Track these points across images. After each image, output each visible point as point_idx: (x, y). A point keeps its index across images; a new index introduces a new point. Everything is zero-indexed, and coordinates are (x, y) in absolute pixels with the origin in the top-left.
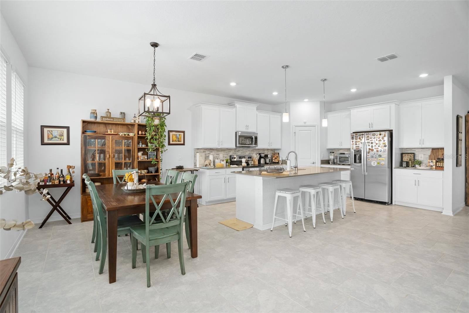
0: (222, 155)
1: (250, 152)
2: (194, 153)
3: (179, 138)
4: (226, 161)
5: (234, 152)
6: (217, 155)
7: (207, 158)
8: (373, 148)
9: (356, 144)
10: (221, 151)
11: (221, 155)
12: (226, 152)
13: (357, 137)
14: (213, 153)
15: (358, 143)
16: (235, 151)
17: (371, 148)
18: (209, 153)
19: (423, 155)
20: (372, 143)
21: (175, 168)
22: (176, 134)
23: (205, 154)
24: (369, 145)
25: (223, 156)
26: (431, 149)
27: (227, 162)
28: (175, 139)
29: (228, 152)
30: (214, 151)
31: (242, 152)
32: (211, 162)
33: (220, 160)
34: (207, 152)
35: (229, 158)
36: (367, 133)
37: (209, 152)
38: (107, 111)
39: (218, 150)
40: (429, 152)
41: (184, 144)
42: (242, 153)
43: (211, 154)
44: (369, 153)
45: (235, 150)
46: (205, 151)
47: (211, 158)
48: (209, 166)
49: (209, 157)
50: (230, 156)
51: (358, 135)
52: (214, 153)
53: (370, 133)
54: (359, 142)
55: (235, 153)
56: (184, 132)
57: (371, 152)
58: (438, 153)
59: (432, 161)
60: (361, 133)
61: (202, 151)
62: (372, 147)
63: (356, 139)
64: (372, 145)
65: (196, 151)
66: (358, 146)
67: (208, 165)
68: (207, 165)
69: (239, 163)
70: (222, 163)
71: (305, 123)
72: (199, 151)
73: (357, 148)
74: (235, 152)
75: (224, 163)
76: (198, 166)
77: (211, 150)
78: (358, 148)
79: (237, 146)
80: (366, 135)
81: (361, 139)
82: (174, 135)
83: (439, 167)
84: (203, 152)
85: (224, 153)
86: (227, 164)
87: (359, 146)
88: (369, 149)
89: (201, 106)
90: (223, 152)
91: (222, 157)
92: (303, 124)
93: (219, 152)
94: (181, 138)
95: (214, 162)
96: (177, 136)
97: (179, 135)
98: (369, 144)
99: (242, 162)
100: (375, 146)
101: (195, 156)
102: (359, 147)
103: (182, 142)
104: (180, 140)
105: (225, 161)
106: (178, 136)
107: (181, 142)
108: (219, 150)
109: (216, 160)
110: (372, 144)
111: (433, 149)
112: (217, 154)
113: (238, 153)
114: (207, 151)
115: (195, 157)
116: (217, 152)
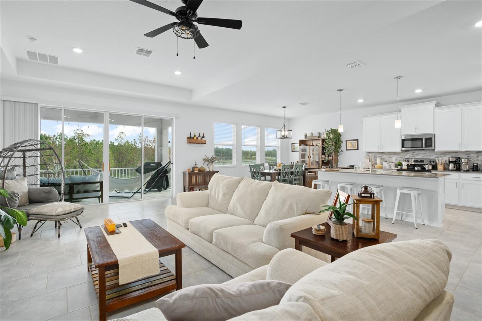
3: (354, 145)
5: (411, 155)
6: (389, 158)
10: (394, 154)
12: (400, 155)
14: (383, 156)
16: (413, 154)
28: (350, 145)
29: (403, 156)
30: (385, 154)
31: (423, 155)
37: (380, 155)
38: (311, 133)
41: (357, 149)
46: (376, 154)
47: (378, 160)
52: (386, 156)
55: (413, 157)
56: (358, 140)
72: (370, 154)
79: (401, 149)
82: (350, 143)
89: (363, 119)
90: (396, 155)
93: (392, 156)
94: (355, 144)
104: (355, 146)
106: (353, 143)
107: (355, 147)
108: (391, 153)
112: (389, 157)
113: (417, 157)
116: (389, 155)
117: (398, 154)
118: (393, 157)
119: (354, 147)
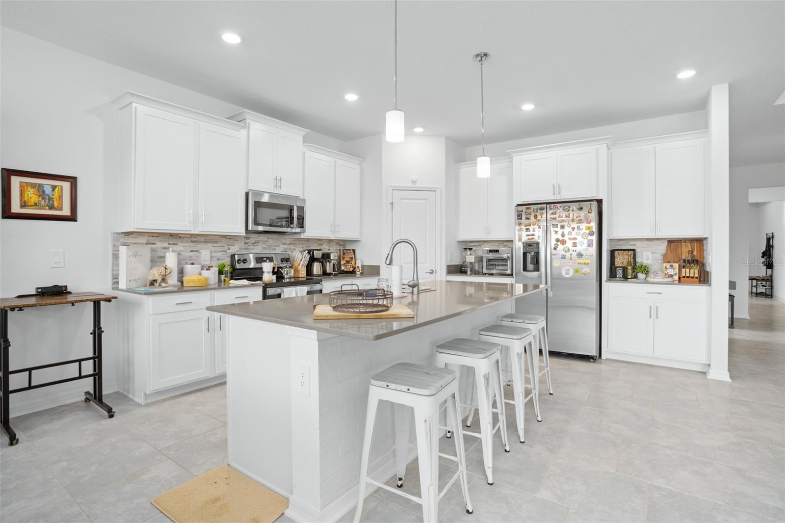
0: (209, 253)
1: (285, 246)
2: (114, 245)
3: (50, 199)
4: (217, 269)
5: (243, 245)
6: (192, 254)
7: (157, 260)
8: (566, 238)
9: (527, 230)
10: (206, 242)
11: (205, 254)
12: (219, 244)
13: (531, 214)
14: (180, 247)
15: (531, 228)
16: (245, 243)
17: (561, 238)
18: (165, 248)
19: (651, 253)
20: (563, 227)
21: (34, 293)
22: (40, 186)
23: (153, 250)
24: (556, 232)
25: (211, 257)
26: (666, 241)
27: (220, 273)
28: (32, 196)
29: (226, 246)
30: (182, 242)
31: (264, 246)
32: (168, 271)
33: (200, 266)
34: (159, 245)
35: (227, 261)
36: (552, 205)
37: (166, 245)
39: (194, 238)
40: (662, 247)
41: (72, 218)
42: (264, 248)
43: (171, 248)
44: (555, 249)
45: (248, 241)
46: (152, 240)
47: (171, 260)
48: (163, 284)
49: (164, 257)
50: (233, 256)
51: (532, 210)
52: (182, 248)
53: (558, 205)
54: (534, 225)
55: (246, 249)
56: (73, 180)
57: (561, 247)
58: (680, 251)
59: (671, 266)
60: (539, 206)
61: (143, 240)
62: (563, 235)
63: (527, 219)
64: (563, 232)
65: (122, 240)
66: (531, 233)
67: (159, 280)
68: (155, 281)
69: (254, 275)
70: (205, 273)
71: (414, 182)
72: (130, 240)
73: (529, 239)
74: (246, 246)
75: (212, 275)
76: (122, 285)
77: (174, 237)
78: (533, 238)
79: (250, 228)
80: (550, 209)
81: (539, 217)
82: (33, 186)
83: (688, 277)
84: (146, 244)
85: (213, 249)
86: (223, 277)
87: (533, 233)
88: (557, 240)
89: (134, 105)
90: (210, 245)
91: (208, 258)
92: (411, 185)
93: (198, 246)
94: (61, 197)
95: (181, 272)
96: (44, 192)
97: (54, 188)
98: (556, 229)
99: (264, 270)
100: (570, 233)
101: (116, 256)
102: (533, 235)
103: (66, 211)
104: (56, 204)
105: (215, 270)
106: (48, 190)
107: (61, 209)
108: (198, 239)
109: (188, 268)
110: (563, 230)
111: (671, 242)
112: (192, 251)
113: (253, 249)
114: (160, 241)
115: (118, 258)
116: (192, 244)
117: (214, 242)
118: (201, 249)
119: (52, 208)
